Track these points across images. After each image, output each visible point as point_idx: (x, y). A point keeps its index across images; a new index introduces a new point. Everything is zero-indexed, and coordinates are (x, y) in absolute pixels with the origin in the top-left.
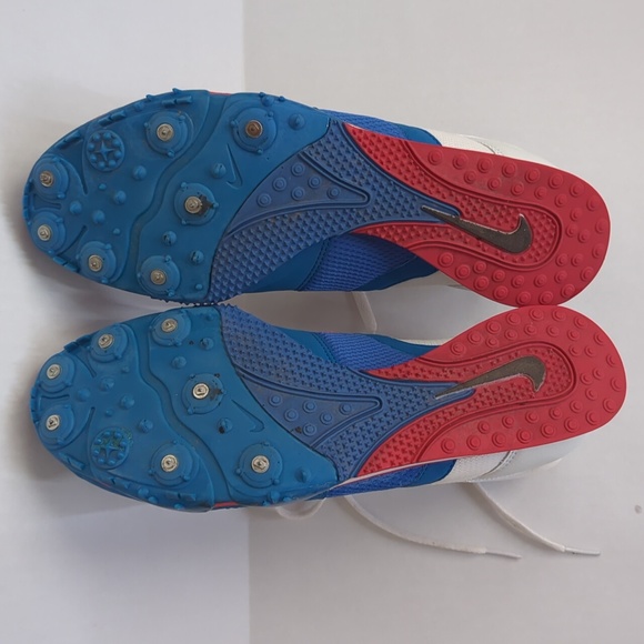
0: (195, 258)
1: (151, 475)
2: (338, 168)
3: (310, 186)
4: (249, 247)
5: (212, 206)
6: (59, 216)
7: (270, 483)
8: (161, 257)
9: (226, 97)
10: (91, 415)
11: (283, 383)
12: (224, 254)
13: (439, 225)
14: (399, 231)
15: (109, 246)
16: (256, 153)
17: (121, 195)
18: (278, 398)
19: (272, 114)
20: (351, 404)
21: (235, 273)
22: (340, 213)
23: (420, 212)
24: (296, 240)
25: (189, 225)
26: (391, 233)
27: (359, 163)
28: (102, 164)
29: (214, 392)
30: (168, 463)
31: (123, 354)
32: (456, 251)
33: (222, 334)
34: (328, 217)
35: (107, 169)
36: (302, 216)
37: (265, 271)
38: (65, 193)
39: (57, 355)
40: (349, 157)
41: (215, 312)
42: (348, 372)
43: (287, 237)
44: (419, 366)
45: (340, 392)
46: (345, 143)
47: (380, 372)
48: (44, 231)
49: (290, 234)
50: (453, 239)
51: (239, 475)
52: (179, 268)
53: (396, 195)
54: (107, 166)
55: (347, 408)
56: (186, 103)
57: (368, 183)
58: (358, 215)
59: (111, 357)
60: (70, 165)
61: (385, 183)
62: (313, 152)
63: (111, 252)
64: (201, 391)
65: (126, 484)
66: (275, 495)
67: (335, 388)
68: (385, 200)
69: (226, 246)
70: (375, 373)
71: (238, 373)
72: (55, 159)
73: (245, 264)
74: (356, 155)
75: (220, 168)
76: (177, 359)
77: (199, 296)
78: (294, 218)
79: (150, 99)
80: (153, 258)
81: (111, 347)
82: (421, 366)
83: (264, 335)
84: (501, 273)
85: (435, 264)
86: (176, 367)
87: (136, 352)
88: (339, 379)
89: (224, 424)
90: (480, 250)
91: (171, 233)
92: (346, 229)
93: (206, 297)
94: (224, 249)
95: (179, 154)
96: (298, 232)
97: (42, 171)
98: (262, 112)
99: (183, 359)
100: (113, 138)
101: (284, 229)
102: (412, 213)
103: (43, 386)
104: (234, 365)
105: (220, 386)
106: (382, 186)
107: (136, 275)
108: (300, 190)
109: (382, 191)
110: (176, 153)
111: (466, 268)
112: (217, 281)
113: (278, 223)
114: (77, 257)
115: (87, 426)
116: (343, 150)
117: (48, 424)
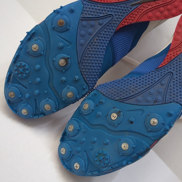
0: (76, 79)
1: (122, 155)
2: (96, 14)
3: (92, 26)
4: (89, 61)
5: (68, 58)
6: (25, 103)
7: (162, 125)
8: (66, 88)
9: (44, 21)
10: (87, 154)
11: (137, 92)
12: (84, 70)
13: (140, 6)
14: (130, 18)
15: (47, 99)
16: (68, 30)
17: (38, 79)
18: (140, 98)
19: (62, 14)
20: (163, 80)
21: (92, 74)
22: (108, 27)
23: (131, 7)
24: (101, 47)
25: (66, 70)
26: (128, 21)
27: (101, 7)
28: (24, 75)
29: (118, 113)
30: (124, 147)
31: (80, 127)
32: (151, 10)
33: (104, 95)
34: (105, 32)
35: (27, 76)
36: (97, 38)
37: (100, 65)
38: (21, 94)
39: (60, 146)
40: (96, 7)
41: (95, 91)
42: (153, 73)
43: (98, 49)
44: (172, 53)
45: (156, 80)
46: (91, 4)
47: (162, 64)
48: (24, 112)
49: (98, 47)
50: (147, 7)
51: (150, 131)
52: (74, 87)
53: (120, 8)
54: (26, 74)
55: (163, 83)
56: (34, 33)
57: (108, 11)
58: (114, 24)
59: (77, 131)
60: (15, 85)
61: (113, 7)
62: (84, 15)
63: (50, 100)
64: (114, 116)
65: (117, 165)
66: (168, 127)
67: (153, 80)
68: (118, 12)
69: (82, 67)
70: (161, 66)
71: (120, 102)
72: (9, 86)
73: (92, 68)
74: (98, 5)
75: (61, 44)
76: (97, 114)
77: (87, 90)
78: (96, 41)
79: (22, 42)
80: (64, 90)
81: (74, 128)
82: (172, 52)
83: (116, 84)
84: (169, 7)
85: (148, 20)
86: (99, 116)
87: (83, 123)
88: (152, 77)
89: (130, 120)
90: (158, 4)
91: (62, 78)
92: (113, 31)
93: (89, 89)
94: (82, 69)
95: (45, 51)
96: (100, 44)
97: (8, 93)
98: (59, 16)
99: (99, 112)
100: (21, 64)
101: (95, 47)
102: (129, 9)
103: (63, 158)
104: (117, 100)
105: (118, 110)
106: (113, 9)
107: (62, 100)
108: (90, 30)
109: (115, 10)
110: (44, 51)
111: (158, 14)
112: (88, 81)
113: (92, 46)
114: (41, 111)
115: (88, 158)
116: (93, 7)
117: (76, 168)
